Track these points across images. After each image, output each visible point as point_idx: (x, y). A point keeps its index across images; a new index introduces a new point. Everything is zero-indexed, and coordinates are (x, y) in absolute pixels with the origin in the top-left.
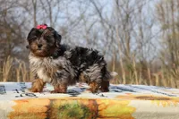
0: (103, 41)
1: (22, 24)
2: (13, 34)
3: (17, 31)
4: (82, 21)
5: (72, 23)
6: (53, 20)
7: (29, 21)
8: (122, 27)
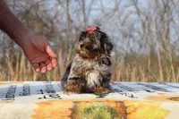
0: (139, 33)
1: (55, 17)
2: (45, 28)
3: (49, 25)
4: (117, 13)
5: (107, 15)
6: (87, 12)
7: (62, 15)
8: (160, 18)
